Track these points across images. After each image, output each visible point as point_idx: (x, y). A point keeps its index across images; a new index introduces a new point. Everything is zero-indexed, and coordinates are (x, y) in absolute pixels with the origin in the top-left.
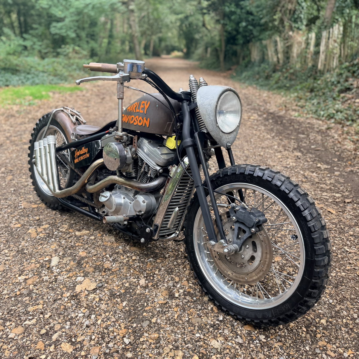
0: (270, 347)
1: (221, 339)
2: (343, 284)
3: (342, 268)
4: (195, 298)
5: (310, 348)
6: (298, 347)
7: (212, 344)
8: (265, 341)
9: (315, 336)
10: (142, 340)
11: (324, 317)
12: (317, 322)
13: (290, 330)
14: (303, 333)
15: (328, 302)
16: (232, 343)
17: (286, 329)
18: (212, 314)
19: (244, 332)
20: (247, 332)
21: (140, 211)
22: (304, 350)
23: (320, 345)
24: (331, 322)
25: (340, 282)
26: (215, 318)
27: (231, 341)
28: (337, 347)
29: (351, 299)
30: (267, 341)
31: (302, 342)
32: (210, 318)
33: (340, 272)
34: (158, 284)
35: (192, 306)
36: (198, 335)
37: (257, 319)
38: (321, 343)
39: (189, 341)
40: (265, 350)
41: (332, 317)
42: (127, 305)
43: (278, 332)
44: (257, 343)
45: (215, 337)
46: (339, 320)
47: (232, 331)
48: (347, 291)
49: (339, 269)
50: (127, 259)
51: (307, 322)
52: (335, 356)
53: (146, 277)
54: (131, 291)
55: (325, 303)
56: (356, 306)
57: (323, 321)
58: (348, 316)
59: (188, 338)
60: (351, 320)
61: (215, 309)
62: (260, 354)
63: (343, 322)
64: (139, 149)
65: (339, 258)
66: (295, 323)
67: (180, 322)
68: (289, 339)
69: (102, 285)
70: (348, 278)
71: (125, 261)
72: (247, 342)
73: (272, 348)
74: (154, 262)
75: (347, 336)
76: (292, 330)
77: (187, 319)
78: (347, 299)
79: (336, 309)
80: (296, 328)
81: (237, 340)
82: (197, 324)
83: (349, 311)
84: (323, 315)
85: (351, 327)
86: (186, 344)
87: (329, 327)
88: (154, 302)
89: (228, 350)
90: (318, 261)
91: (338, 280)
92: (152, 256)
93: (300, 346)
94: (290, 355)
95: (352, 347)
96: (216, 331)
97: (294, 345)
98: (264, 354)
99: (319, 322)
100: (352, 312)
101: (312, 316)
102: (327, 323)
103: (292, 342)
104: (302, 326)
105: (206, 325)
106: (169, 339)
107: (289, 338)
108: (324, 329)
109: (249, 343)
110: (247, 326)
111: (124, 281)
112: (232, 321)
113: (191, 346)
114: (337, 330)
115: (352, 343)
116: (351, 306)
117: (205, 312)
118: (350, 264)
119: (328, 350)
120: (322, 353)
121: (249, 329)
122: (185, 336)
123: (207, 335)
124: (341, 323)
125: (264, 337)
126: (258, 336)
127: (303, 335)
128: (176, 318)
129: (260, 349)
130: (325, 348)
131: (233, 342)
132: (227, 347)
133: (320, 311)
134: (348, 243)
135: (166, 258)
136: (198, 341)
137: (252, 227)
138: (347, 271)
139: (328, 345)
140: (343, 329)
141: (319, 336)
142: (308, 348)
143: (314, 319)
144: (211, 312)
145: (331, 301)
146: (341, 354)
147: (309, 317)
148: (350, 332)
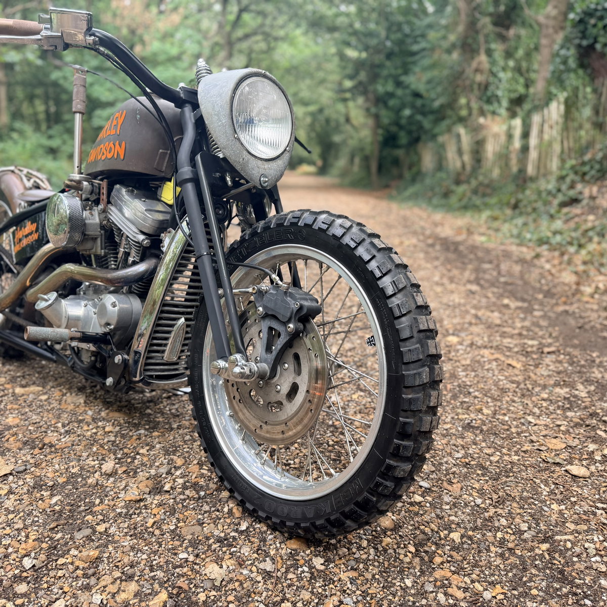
0: (331, 579)
1: (229, 563)
2: (511, 474)
3: (515, 449)
4: (202, 493)
5: (415, 582)
6: (390, 579)
7: (207, 571)
8: (322, 568)
9: (431, 562)
10: (61, 561)
11: (458, 529)
12: (442, 536)
13: (381, 549)
14: (406, 556)
15: (473, 504)
16: (251, 571)
17: (374, 548)
18: (228, 521)
19: (284, 552)
20: (290, 551)
21: (108, 324)
22: (400, 586)
23: (437, 577)
24: (470, 538)
25: (506, 471)
26: (232, 526)
27: (249, 567)
28: (473, 582)
29: (521, 498)
30: (327, 569)
31: (401, 572)
32: (220, 527)
33: (508, 454)
34: (138, 470)
35: (192, 506)
36: (183, 555)
37: (305, 519)
38: (438, 574)
39: (161, 566)
40: (318, 585)
41: (474, 529)
42: (59, 503)
43: (354, 554)
44: (303, 572)
45: (219, 561)
46: (489, 534)
47: (258, 550)
48: (517, 486)
49: (509, 450)
50: (94, 431)
51: (421, 536)
52: (465, 598)
53: (119, 459)
54: (79, 480)
55: (466, 505)
56: (529, 511)
57: (456, 536)
58: (509, 527)
59: (161, 559)
60: (514, 534)
61: (237, 512)
62: (304, 592)
63: (495, 537)
64: (113, 208)
65: (512, 433)
66: (395, 538)
67: (157, 532)
68: (374, 566)
69: (26, 470)
70: (524, 465)
71: (89, 433)
72: (283, 570)
73: (334, 582)
74: (146, 436)
75: (499, 561)
76: (385, 550)
77: (172, 528)
78: (514, 498)
79: (486, 514)
80: (395, 547)
81: (262, 566)
82: (190, 537)
83: (514, 519)
84: (458, 524)
85: (510, 545)
86: (152, 571)
87: (465, 546)
88: (118, 498)
89: (237, 584)
90: (409, 375)
91: (503, 467)
92: (147, 427)
93: (395, 579)
94: (368, 594)
95: (506, 581)
96: (224, 549)
97: (383, 577)
98: (312, 592)
99: (446, 538)
100: (517, 520)
101: (433, 526)
102: (461, 539)
103: (380, 571)
104: (409, 543)
105: (208, 538)
106: (119, 561)
107: (376, 564)
108: (453, 549)
109: (287, 572)
110: (292, 541)
111: (71, 464)
112: (265, 532)
113: (162, 574)
114: (480, 552)
115: (506, 575)
116: (518, 511)
117: (214, 516)
118: (532, 441)
119: (453, 586)
120: (437, 592)
121: (294, 547)
122: (156, 557)
123: (203, 556)
124: (491, 539)
125: (322, 561)
126: (311, 560)
127: (407, 560)
128: (149, 525)
129: (307, 584)
130: (446, 582)
131: (254, 569)
132: (238, 577)
133: (452, 518)
134: (536, 410)
135: (172, 429)
136: (181, 566)
137: (289, 321)
138: (523, 454)
139: (456, 576)
140: (492, 549)
141: (438, 560)
142: (409, 582)
143: (437, 532)
144: (227, 516)
145: (479, 501)
146: (477, 594)
147: (426, 529)
148: (507, 555)
